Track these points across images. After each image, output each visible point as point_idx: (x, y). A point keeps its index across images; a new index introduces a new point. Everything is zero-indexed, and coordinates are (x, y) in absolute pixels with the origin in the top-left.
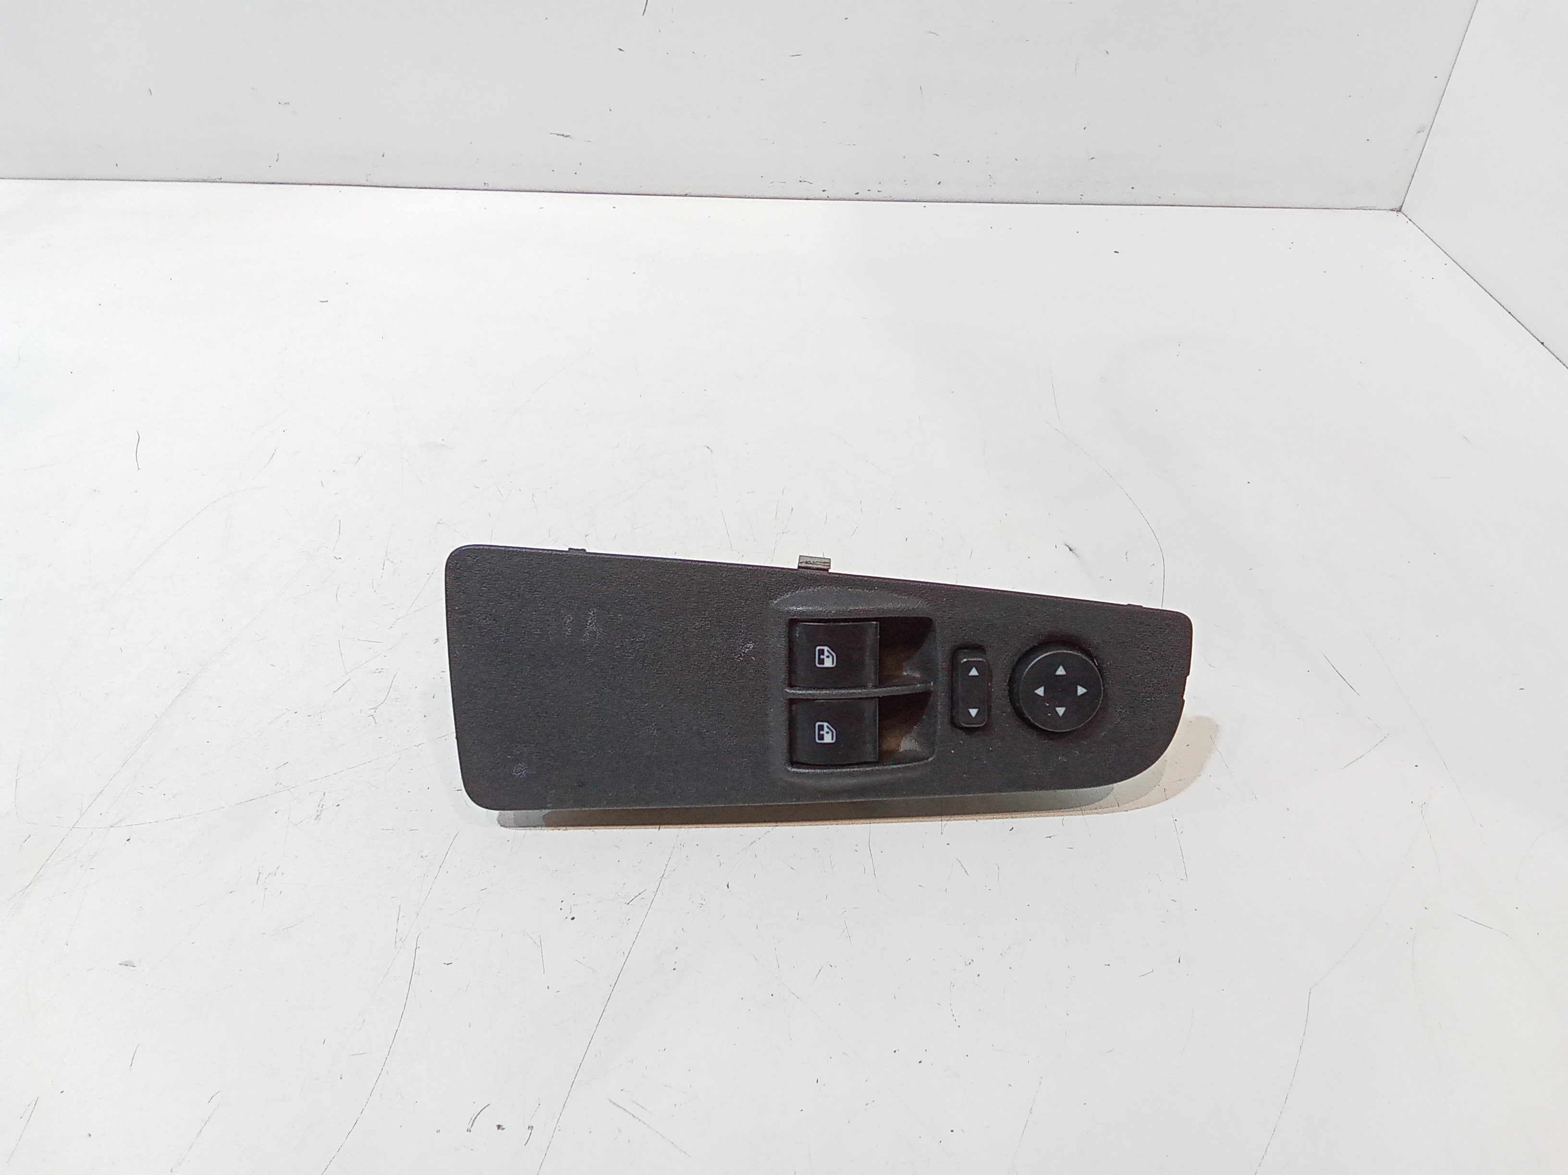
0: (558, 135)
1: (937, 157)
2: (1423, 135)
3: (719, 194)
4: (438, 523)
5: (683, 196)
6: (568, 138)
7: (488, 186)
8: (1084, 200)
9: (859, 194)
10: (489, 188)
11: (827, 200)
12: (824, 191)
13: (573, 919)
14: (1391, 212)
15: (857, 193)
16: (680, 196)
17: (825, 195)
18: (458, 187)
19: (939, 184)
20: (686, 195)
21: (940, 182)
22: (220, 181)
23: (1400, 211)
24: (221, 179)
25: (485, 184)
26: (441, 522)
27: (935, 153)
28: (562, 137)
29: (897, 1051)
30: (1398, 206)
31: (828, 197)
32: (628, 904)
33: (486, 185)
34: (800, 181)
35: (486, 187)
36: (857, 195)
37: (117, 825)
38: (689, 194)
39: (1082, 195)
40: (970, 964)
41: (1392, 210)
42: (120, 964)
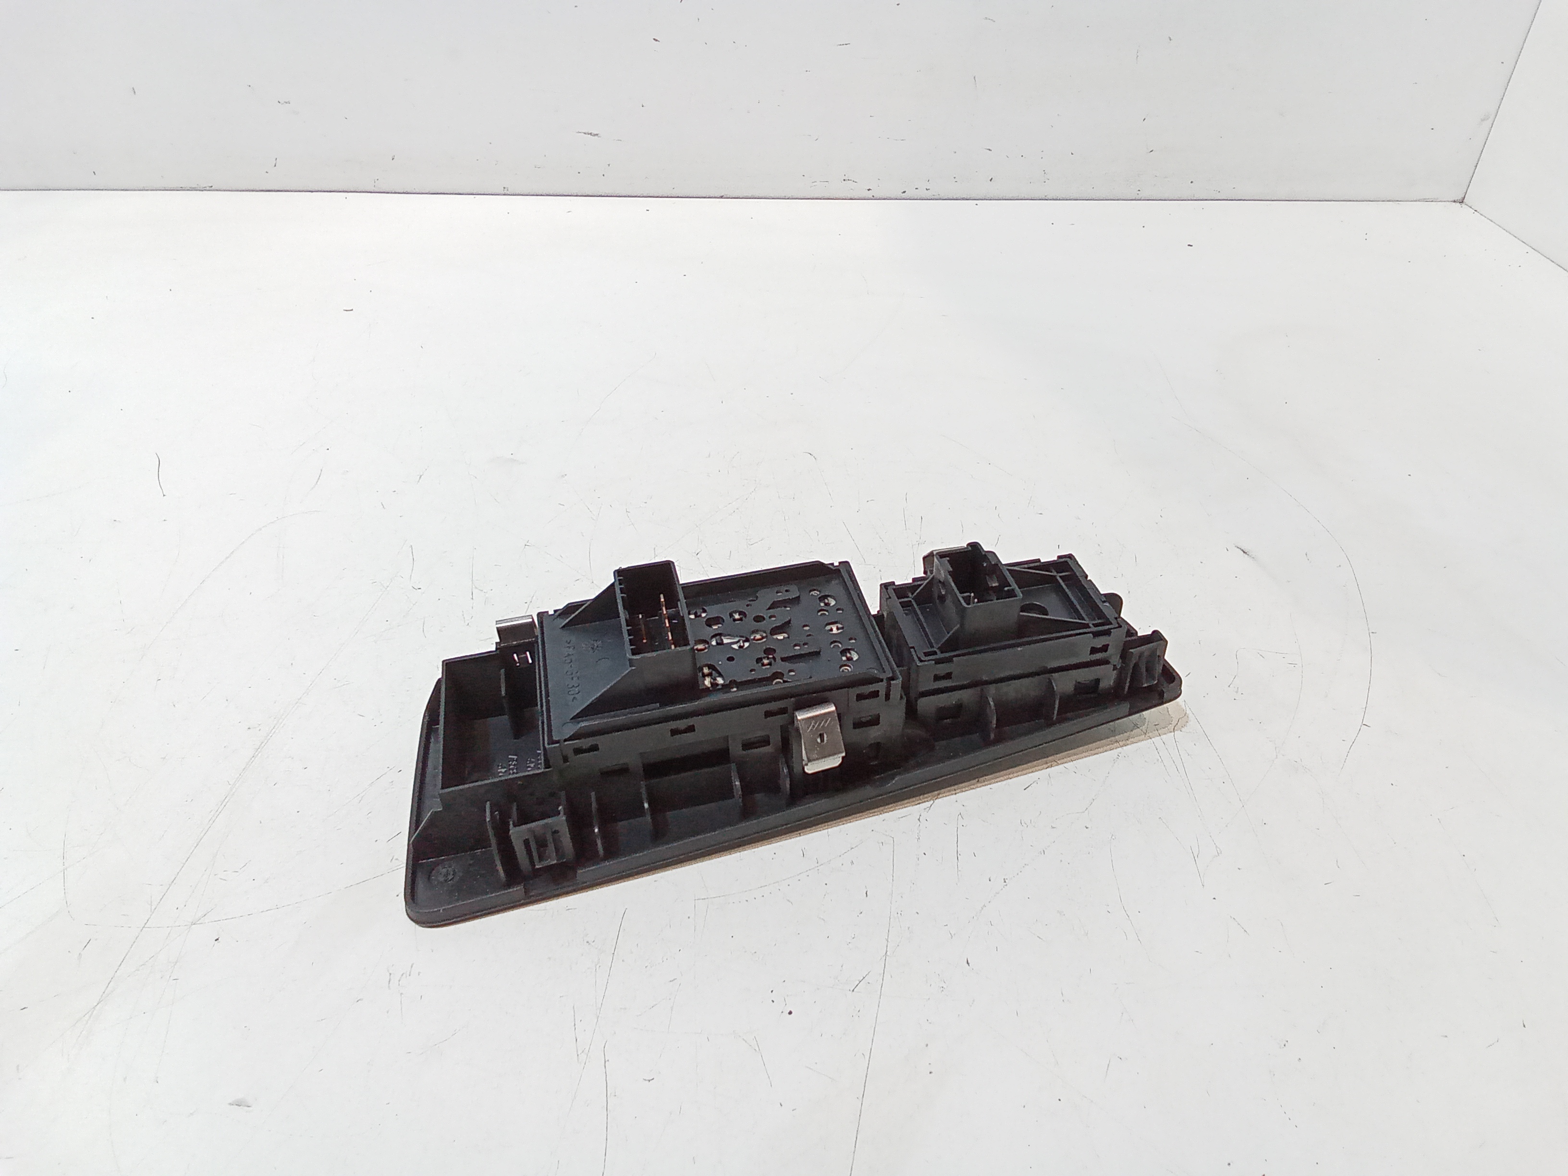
0: (585, 133)
1: (990, 152)
2: (1488, 123)
3: (757, 195)
4: (525, 545)
5: (718, 198)
6: (596, 137)
7: (508, 190)
8: (1142, 195)
9: (906, 193)
10: (508, 193)
11: (872, 199)
12: (869, 190)
13: (790, 1013)
14: (1454, 203)
15: (904, 192)
16: (715, 198)
17: (869, 194)
18: (475, 192)
19: (991, 180)
20: (722, 197)
21: (992, 179)
22: (211, 189)
23: (1462, 202)
24: (212, 187)
25: (504, 188)
26: (528, 544)
27: (988, 148)
28: (590, 135)
29: (1231, 1164)
30: (1460, 198)
31: (873, 196)
32: (853, 991)
33: (506, 189)
34: (844, 180)
35: (506, 192)
36: (904, 194)
37: (198, 922)
38: (725, 196)
39: (1139, 190)
40: (1285, 1045)
41: (1455, 201)
42: (231, 1104)
